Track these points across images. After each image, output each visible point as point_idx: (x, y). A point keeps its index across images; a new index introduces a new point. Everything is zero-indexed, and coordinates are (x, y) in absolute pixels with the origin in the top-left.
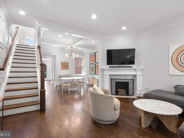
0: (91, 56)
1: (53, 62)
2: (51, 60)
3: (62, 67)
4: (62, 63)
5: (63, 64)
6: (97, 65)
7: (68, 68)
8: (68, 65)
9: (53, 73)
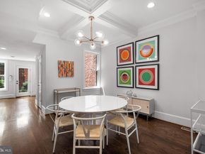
0: (121, 51)
1: (40, 61)
2: (34, 60)
3: (59, 73)
4: (59, 63)
5: (62, 66)
6: (138, 68)
7: (72, 75)
8: (72, 68)
9: (40, 84)
